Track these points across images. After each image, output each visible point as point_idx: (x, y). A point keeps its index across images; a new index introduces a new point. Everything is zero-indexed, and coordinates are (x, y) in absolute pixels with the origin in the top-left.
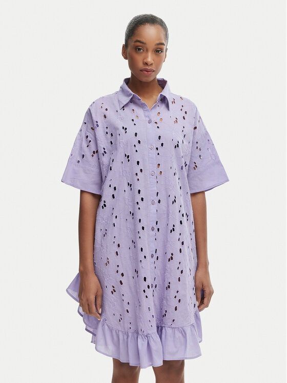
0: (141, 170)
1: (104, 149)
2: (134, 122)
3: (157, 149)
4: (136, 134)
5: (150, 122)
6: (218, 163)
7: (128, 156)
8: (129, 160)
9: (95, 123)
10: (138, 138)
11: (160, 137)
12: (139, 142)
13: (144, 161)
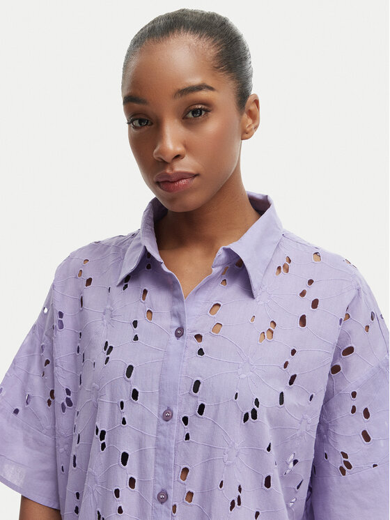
1: (68, 392)
2: (137, 331)
3: (185, 420)
4: (130, 371)
5: (180, 333)
7: (103, 433)
8: (103, 446)
10: (135, 382)
11: (197, 384)
12: (135, 395)
13: (142, 453)
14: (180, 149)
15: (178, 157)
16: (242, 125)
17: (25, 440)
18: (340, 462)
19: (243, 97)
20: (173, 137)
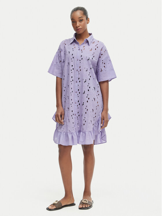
0: (73, 69)
2: (73, 50)
3: (80, 60)
4: (72, 54)
5: (79, 50)
6: (113, 69)
7: (69, 63)
8: (69, 65)
9: (61, 50)
10: (73, 56)
11: (81, 56)
12: (73, 57)
13: (74, 65)
14: (79, 25)
15: (79, 26)
16: (87, 22)
17: (57, 68)
18: (101, 70)
19: (87, 18)
20: (78, 24)
